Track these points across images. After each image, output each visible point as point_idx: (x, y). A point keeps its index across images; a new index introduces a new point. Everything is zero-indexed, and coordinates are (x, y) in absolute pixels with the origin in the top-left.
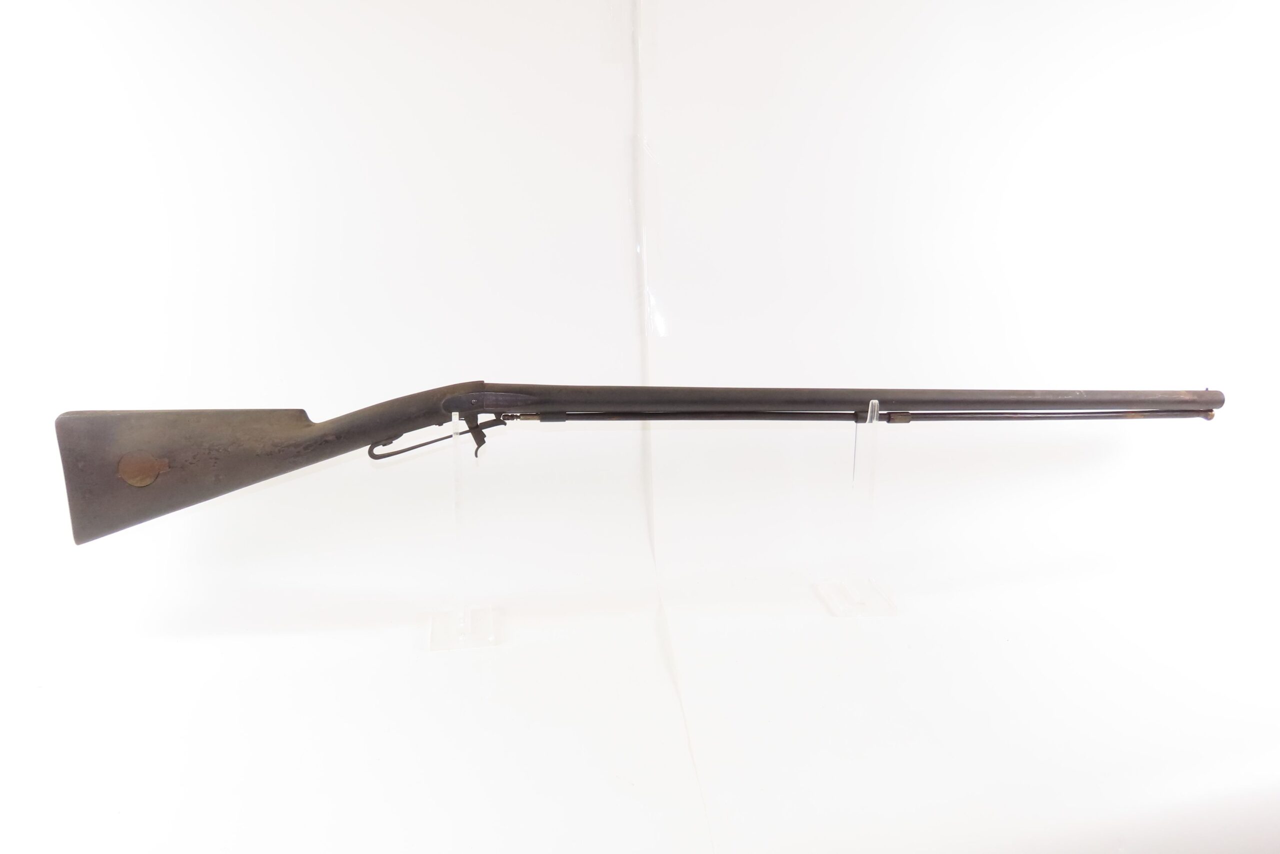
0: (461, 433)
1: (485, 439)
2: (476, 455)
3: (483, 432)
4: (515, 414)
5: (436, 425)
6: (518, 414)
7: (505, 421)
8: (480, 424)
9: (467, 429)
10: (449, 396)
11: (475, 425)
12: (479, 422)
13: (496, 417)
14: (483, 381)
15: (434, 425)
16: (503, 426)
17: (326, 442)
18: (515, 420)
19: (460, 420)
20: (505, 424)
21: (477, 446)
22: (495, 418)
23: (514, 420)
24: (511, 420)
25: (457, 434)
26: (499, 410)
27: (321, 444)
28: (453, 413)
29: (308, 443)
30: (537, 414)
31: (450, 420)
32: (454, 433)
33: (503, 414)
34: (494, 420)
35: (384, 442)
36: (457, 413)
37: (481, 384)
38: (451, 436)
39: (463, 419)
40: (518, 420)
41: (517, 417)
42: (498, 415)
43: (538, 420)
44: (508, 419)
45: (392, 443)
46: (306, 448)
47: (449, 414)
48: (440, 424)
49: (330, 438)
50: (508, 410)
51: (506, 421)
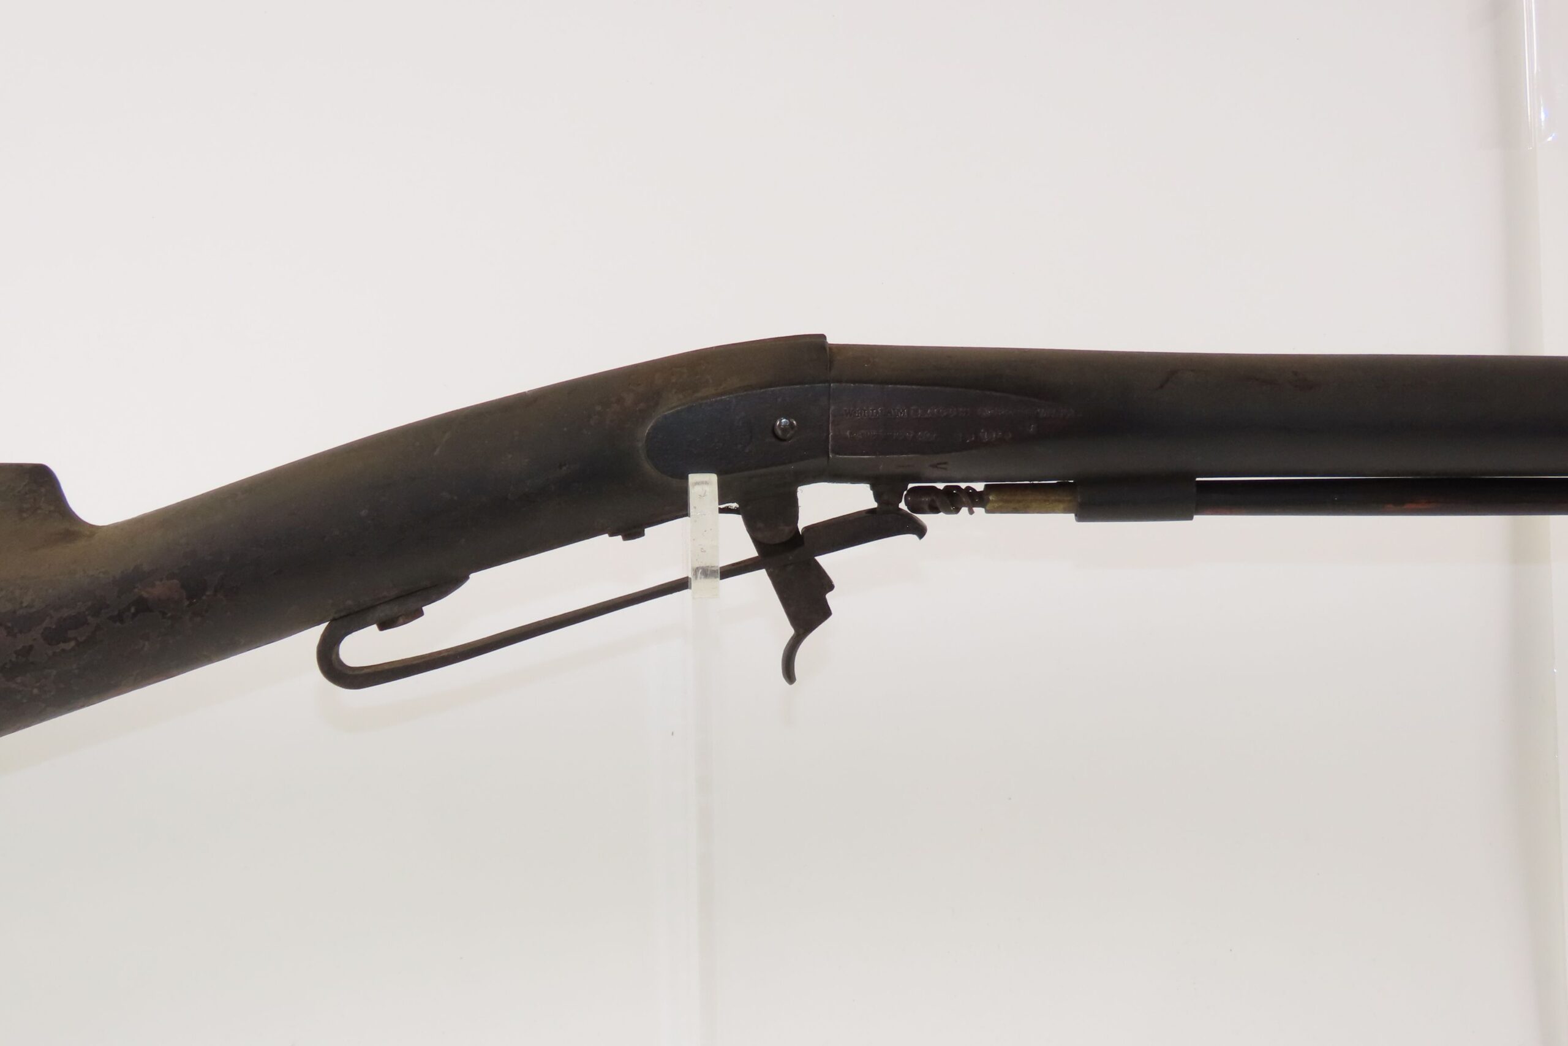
0: (729, 571)
1: (830, 597)
2: (789, 673)
3: (818, 566)
4: (963, 485)
5: (612, 534)
6: (979, 487)
7: (920, 517)
8: (807, 529)
9: (750, 551)
10: (672, 405)
11: (785, 533)
12: (804, 521)
13: (877, 497)
14: (823, 337)
15: (605, 537)
16: (908, 540)
17: (143, 606)
18: (964, 510)
19: (722, 511)
20: (920, 531)
21: (789, 631)
22: (873, 504)
23: (957, 510)
24: (948, 511)
25: (706, 572)
26: (891, 463)
27: (120, 618)
28: (693, 478)
29: (66, 613)
30: (1062, 486)
31: (678, 507)
32: (696, 571)
33: (910, 486)
34: (871, 511)
35: (384, 612)
36: (713, 478)
37: (815, 345)
38: (681, 585)
39: (734, 505)
40: (979, 511)
41: (975, 500)
42: (885, 488)
43: (1066, 511)
44: (935, 510)
45: (419, 613)
46: (54, 636)
47: (675, 482)
48: (632, 531)
49: (158, 590)
50: (935, 466)
51: (924, 518)
